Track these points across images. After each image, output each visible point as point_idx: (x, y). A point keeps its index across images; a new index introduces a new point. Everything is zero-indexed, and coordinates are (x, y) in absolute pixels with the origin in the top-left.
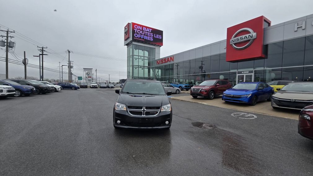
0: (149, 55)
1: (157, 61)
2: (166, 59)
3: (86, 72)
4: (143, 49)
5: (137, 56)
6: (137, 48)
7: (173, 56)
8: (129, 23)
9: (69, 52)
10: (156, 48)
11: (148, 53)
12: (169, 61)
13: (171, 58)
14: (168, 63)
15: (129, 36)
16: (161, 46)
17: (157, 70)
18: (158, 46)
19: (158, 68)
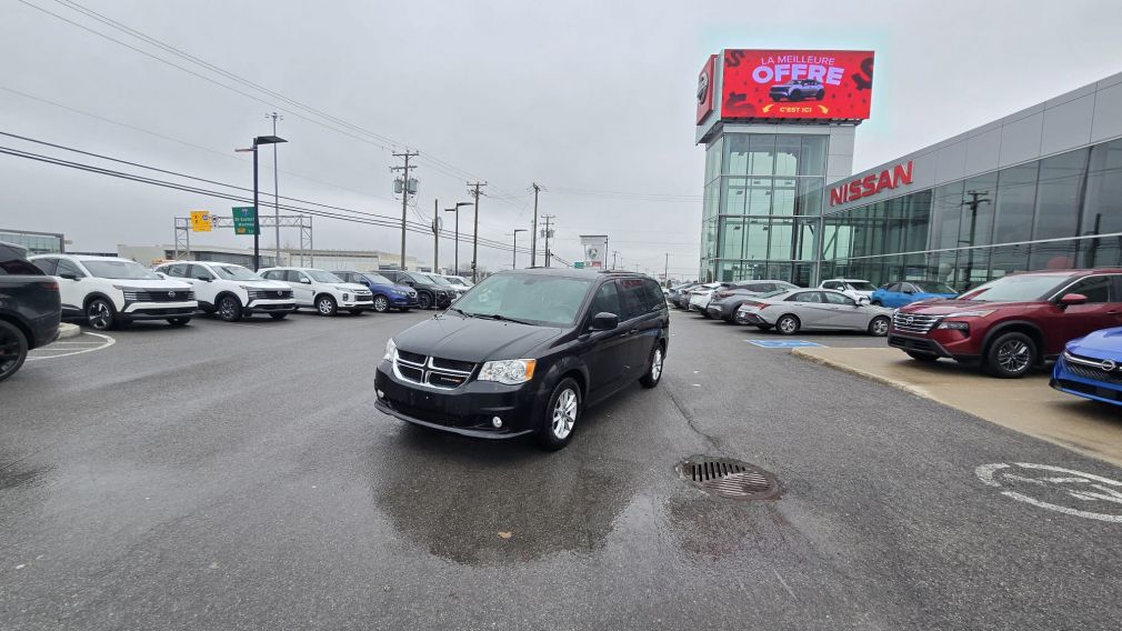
0: (800, 168)
1: (834, 191)
2: (873, 177)
3: (588, 247)
4: (773, 146)
5: (742, 177)
6: (744, 145)
7: (910, 160)
8: (713, 57)
9: (537, 188)
10: (834, 132)
11: (795, 160)
12: (888, 184)
13: (898, 171)
14: (885, 195)
15: (710, 106)
16: (857, 123)
17: (830, 230)
18: (846, 121)
19: (839, 220)
